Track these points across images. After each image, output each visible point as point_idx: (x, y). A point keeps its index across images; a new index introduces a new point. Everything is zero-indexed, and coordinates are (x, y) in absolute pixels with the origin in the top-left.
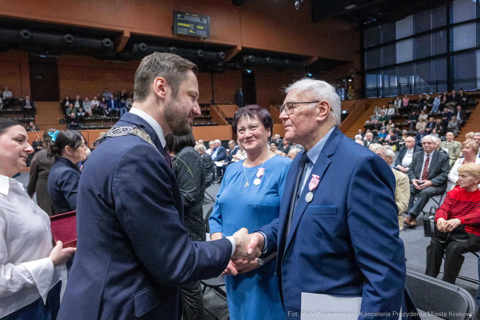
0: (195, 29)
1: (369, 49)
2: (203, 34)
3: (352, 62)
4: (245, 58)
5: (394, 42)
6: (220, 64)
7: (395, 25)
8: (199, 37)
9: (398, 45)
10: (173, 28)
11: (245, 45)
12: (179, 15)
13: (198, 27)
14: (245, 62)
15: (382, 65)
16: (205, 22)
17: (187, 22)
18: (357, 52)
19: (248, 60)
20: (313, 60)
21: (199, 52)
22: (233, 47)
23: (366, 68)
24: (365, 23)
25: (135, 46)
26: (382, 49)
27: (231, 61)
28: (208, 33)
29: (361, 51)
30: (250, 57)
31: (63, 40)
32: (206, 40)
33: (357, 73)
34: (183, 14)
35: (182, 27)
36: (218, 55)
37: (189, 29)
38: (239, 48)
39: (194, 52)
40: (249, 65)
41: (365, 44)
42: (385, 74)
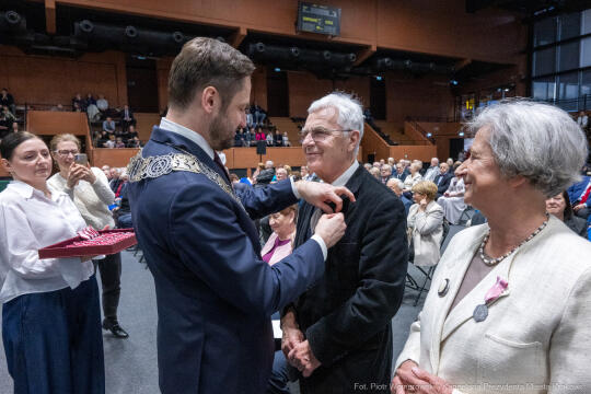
0: (323, 25)
1: (540, 48)
2: (332, 31)
3: (514, 65)
4: (379, 61)
5: (578, 38)
6: (348, 69)
7: (580, 16)
8: (325, 35)
9: (583, 42)
10: (296, 24)
11: (382, 45)
12: (305, 7)
13: (327, 22)
14: (379, 66)
15: (558, 69)
16: (335, 15)
17: (314, 16)
18: (521, 53)
19: (383, 64)
20: (465, 63)
21: (326, 53)
22: (367, 47)
23: (534, 74)
24: (536, 13)
25: (251, 46)
26: (559, 49)
27: (360, 66)
28: (338, 30)
29: (529, 51)
30: (386, 60)
31: (171, 40)
32: (335, 39)
33: (522, 81)
34: (309, 5)
35: (309, 22)
36: (347, 58)
37: (316, 24)
38: (374, 49)
39: (318, 53)
40: (383, 70)
41: (535, 42)
42: (561, 82)
